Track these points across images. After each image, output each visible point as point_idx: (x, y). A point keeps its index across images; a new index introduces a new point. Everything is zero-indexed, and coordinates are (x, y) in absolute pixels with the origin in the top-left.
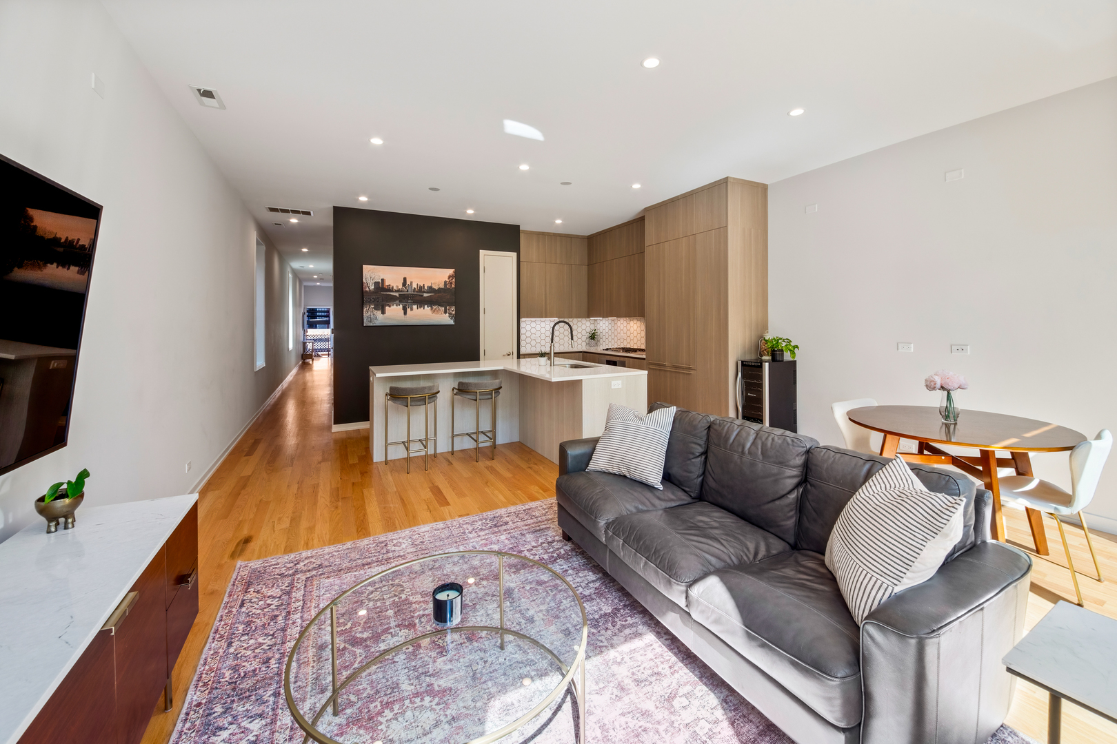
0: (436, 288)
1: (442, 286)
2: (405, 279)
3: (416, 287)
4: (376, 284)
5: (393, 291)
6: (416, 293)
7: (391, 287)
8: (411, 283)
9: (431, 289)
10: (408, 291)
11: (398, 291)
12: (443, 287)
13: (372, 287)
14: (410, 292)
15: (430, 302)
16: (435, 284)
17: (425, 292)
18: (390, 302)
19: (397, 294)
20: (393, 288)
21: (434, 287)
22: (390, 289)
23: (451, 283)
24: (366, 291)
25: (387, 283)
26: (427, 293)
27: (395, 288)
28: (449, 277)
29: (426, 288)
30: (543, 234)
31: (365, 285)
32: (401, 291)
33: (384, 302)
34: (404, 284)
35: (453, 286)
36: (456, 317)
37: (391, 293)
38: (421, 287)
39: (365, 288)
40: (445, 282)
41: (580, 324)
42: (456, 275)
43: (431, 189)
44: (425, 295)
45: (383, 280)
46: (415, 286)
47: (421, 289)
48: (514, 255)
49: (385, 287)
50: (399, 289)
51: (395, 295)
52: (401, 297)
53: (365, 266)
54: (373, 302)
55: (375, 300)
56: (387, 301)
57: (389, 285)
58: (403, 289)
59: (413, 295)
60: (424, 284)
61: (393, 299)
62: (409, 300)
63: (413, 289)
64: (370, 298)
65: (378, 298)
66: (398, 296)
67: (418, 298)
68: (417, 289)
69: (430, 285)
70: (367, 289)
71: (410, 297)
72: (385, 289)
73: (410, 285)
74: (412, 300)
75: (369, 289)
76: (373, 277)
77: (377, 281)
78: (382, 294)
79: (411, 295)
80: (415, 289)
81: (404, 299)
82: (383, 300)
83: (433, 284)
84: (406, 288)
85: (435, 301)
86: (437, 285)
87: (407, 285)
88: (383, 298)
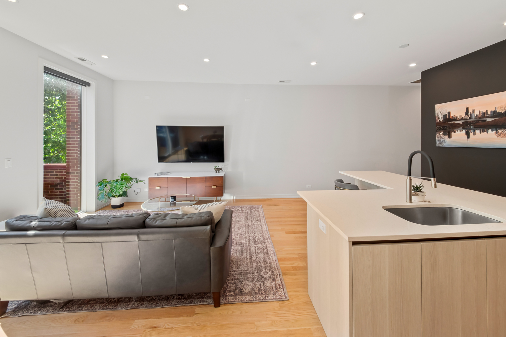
2: (467, 109)
3: (478, 114)
4: (444, 116)
5: (457, 120)
6: (478, 119)
7: (455, 117)
8: (473, 111)
9: (496, 114)
10: (470, 118)
11: (461, 119)
13: (441, 119)
14: (472, 119)
15: (495, 126)
17: (488, 117)
18: (455, 128)
19: (460, 122)
20: (457, 118)
21: (499, 111)
22: (455, 119)
24: (438, 122)
25: (452, 115)
26: (491, 117)
27: (458, 117)
29: (489, 113)
31: (437, 118)
32: (464, 119)
33: (450, 129)
34: (467, 112)
37: (456, 122)
38: (483, 113)
39: (437, 120)
43: (401, 47)
44: (489, 120)
45: (449, 113)
46: (477, 113)
47: (484, 115)
49: (450, 117)
50: (462, 117)
51: (458, 123)
52: (464, 124)
53: (436, 105)
54: (442, 130)
55: (443, 128)
56: (452, 128)
57: (454, 116)
58: (466, 117)
59: (475, 121)
60: (487, 110)
61: (457, 126)
62: (472, 126)
63: (475, 115)
64: (440, 127)
65: (445, 126)
66: (461, 124)
67: (481, 124)
68: (479, 116)
69: (494, 110)
70: (438, 121)
71: (473, 123)
72: (451, 119)
73: (472, 113)
74: (474, 126)
75: (439, 120)
76: (442, 111)
77: (445, 114)
78: (448, 123)
79: (473, 121)
80: (477, 115)
81: (467, 125)
82: (449, 128)
83: (498, 108)
84: (468, 116)
85: (501, 124)
86: (503, 109)
87: (469, 114)
88: (449, 126)
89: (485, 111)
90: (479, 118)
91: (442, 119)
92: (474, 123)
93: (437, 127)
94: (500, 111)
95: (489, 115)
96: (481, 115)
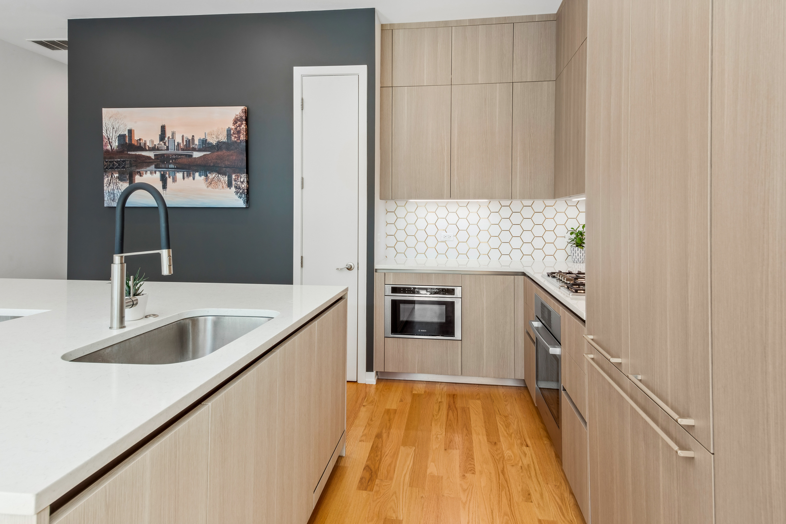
0: (213, 141)
1: (223, 138)
2: (163, 128)
3: (181, 141)
4: (121, 137)
5: (144, 150)
6: (180, 152)
7: (142, 142)
8: (173, 134)
9: (205, 145)
10: (168, 149)
11: (153, 149)
12: (225, 140)
13: (115, 144)
14: (171, 151)
15: (204, 167)
16: (211, 134)
17: (194, 150)
18: (142, 167)
19: (151, 154)
20: (145, 144)
21: (209, 140)
22: (140, 146)
23: (239, 132)
24: (107, 151)
26: (200, 150)
27: (148, 144)
28: (235, 122)
29: (196, 142)
30: (446, 25)
31: (105, 140)
32: (158, 149)
33: (133, 168)
34: (162, 137)
35: (243, 137)
36: (248, 195)
37: (144, 153)
38: (188, 141)
39: (106, 146)
40: (229, 130)
41: (549, 212)
42: (247, 118)
44: (196, 155)
45: (130, 131)
46: (178, 139)
47: (189, 145)
48: (363, 69)
49: (133, 142)
50: (155, 145)
51: (148, 155)
52: (158, 159)
53: (104, 110)
54: (117, 168)
55: (119, 165)
56: (137, 167)
57: (140, 140)
58: (161, 145)
59: (175, 155)
60: (193, 136)
61: (145, 162)
62: (170, 164)
63: (176, 144)
64: (113, 161)
65: (123, 161)
66: (153, 158)
67: (185, 160)
68: (182, 145)
69: (202, 137)
70: (109, 147)
71: (172, 159)
72: (134, 145)
73: (171, 137)
74: (174, 163)
75: (111, 147)
76: (117, 126)
77: (123, 133)
78: (129, 154)
79: (173, 155)
80: (178, 144)
81: (163, 162)
82: (131, 166)
83: (208, 134)
84: (165, 144)
85: (212, 165)
86: (215, 137)
87: (166, 139)
88: (130, 161)
89: (190, 138)
90: (183, 150)
91: (117, 144)
92: (174, 159)
93: (106, 162)
94: (211, 141)
95: (196, 145)
96: (185, 143)
